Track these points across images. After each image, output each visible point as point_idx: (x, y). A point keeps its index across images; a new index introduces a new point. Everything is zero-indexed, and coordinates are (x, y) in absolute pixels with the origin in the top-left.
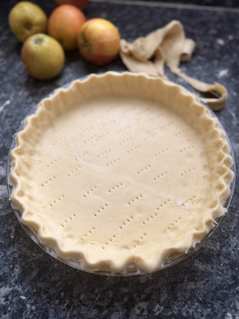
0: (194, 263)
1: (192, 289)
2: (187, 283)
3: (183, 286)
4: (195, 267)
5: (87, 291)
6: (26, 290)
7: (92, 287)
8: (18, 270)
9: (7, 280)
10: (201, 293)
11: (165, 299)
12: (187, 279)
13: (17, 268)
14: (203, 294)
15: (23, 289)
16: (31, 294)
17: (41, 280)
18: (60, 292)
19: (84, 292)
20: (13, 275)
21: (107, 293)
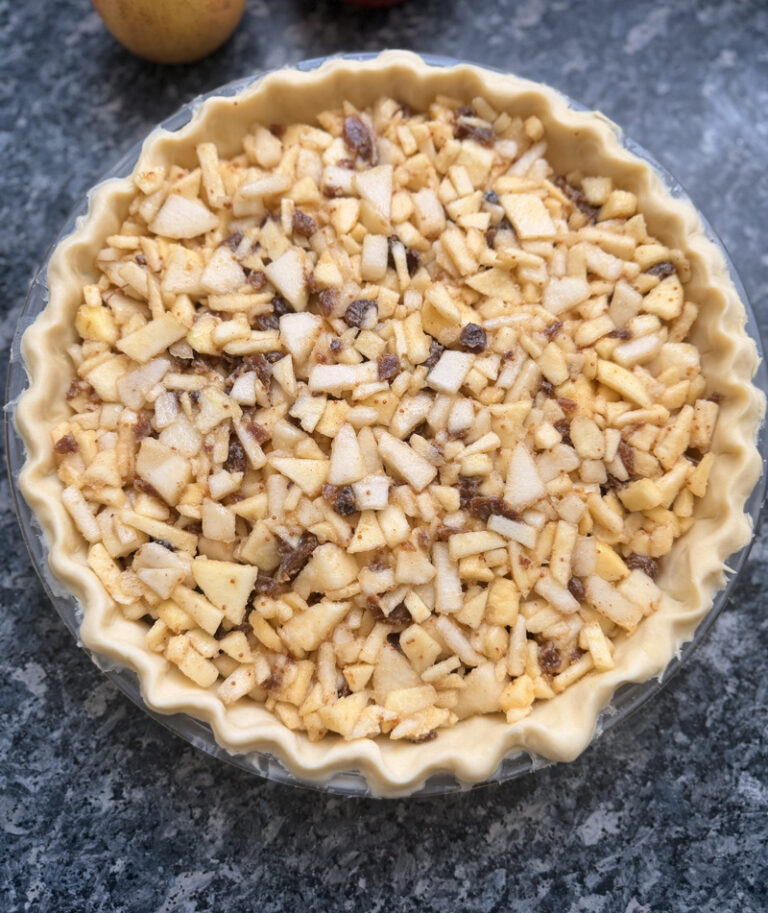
0: (737, 785)
1: (729, 855)
2: (716, 841)
3: (704, 848)
4: (742, 796)
5: (433, 872)
6: (254, 877)
7: (447, 863)
8: (222, 822)
9: (192, 851)
10: (754, 866)
11: (654, 886)
12: (717, 831)
13: (215, 816)
14: (760, 868)
15: (247, 874)
16: (271, 887)
17: (293, 849)
18: (355, 878)
19: (424, 877)
20: (207, 838)
21: (491, 875)
